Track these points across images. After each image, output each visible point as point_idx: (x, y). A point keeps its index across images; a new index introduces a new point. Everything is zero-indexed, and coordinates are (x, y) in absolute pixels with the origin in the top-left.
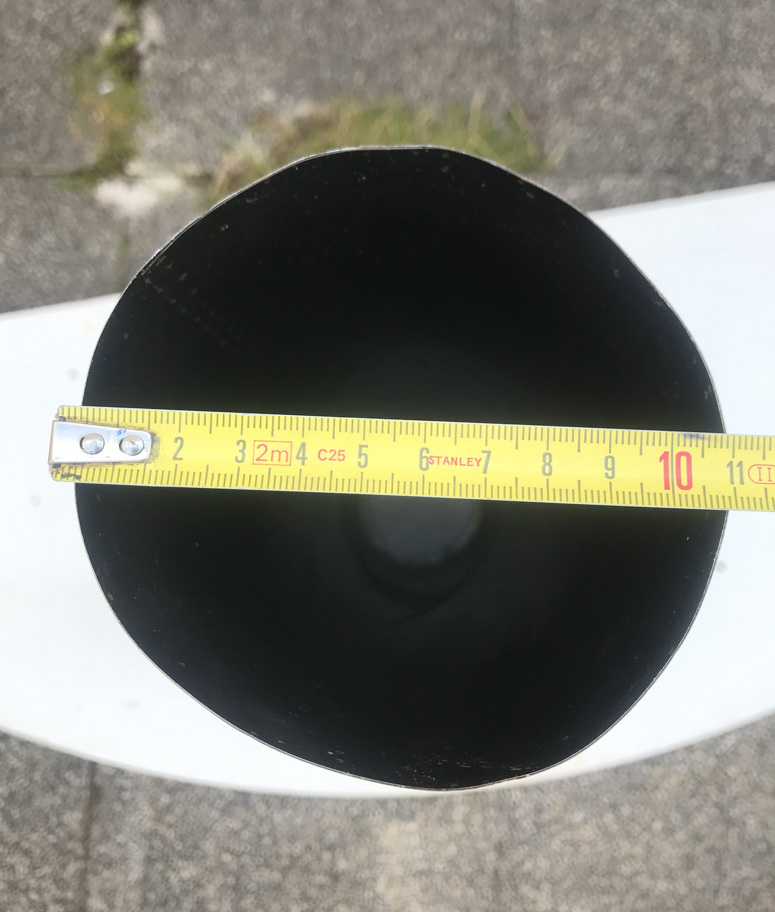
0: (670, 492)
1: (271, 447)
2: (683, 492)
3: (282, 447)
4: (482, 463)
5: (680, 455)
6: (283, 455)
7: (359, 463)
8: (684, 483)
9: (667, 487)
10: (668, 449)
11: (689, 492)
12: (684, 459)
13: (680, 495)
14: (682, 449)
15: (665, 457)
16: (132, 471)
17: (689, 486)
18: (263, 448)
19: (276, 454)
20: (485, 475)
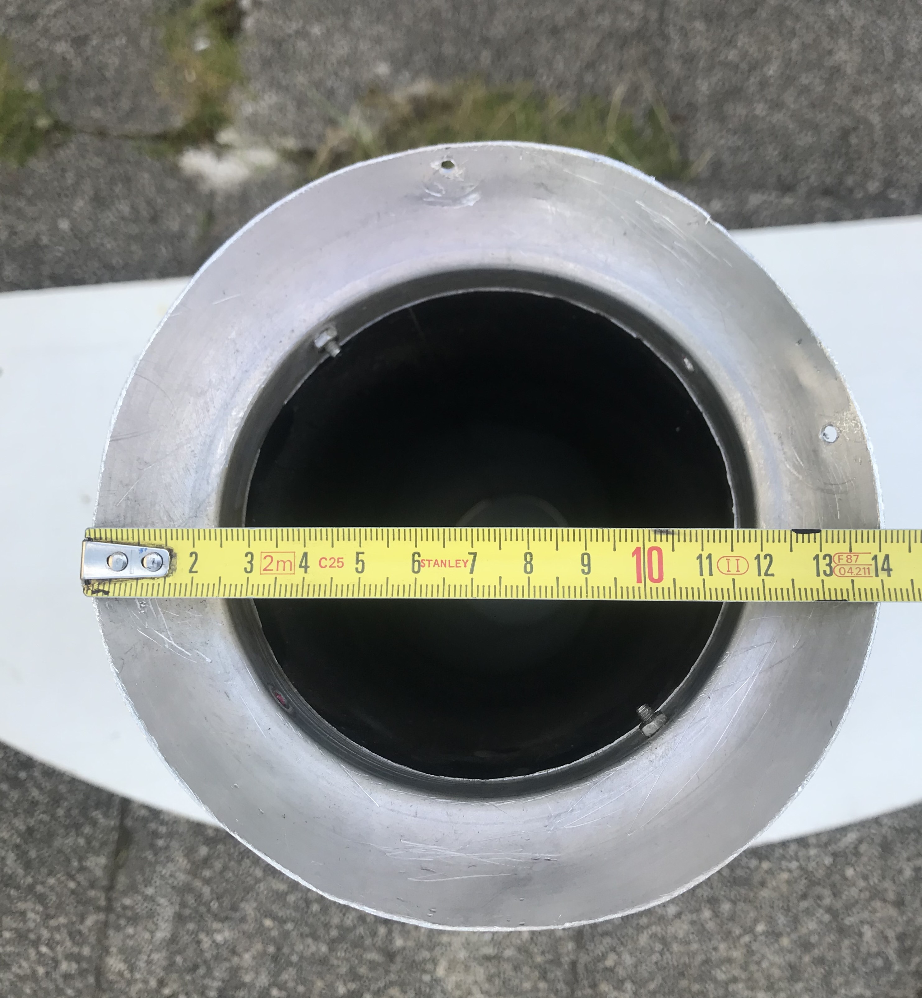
0: (642, 585)
1: (276, 557)
2: (654, 585)
3: (285, 557)
4: (469, 564)
5: (651, 549)
6: (288, 564)
7: (357, 569)
8: (656, 576)
9: (639, 581)
10: (640, 544)
11: (660, 585)
12: (655, 554)
13: (651, 588)
14: (653, 544)
15: (637, 552)
16: (153, 584)
17: (660, 579)
18: (269, 559)
19: (281, 564)
20: (472, 576)
